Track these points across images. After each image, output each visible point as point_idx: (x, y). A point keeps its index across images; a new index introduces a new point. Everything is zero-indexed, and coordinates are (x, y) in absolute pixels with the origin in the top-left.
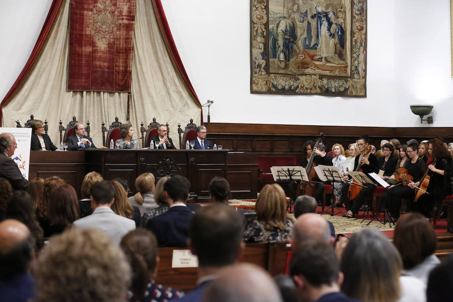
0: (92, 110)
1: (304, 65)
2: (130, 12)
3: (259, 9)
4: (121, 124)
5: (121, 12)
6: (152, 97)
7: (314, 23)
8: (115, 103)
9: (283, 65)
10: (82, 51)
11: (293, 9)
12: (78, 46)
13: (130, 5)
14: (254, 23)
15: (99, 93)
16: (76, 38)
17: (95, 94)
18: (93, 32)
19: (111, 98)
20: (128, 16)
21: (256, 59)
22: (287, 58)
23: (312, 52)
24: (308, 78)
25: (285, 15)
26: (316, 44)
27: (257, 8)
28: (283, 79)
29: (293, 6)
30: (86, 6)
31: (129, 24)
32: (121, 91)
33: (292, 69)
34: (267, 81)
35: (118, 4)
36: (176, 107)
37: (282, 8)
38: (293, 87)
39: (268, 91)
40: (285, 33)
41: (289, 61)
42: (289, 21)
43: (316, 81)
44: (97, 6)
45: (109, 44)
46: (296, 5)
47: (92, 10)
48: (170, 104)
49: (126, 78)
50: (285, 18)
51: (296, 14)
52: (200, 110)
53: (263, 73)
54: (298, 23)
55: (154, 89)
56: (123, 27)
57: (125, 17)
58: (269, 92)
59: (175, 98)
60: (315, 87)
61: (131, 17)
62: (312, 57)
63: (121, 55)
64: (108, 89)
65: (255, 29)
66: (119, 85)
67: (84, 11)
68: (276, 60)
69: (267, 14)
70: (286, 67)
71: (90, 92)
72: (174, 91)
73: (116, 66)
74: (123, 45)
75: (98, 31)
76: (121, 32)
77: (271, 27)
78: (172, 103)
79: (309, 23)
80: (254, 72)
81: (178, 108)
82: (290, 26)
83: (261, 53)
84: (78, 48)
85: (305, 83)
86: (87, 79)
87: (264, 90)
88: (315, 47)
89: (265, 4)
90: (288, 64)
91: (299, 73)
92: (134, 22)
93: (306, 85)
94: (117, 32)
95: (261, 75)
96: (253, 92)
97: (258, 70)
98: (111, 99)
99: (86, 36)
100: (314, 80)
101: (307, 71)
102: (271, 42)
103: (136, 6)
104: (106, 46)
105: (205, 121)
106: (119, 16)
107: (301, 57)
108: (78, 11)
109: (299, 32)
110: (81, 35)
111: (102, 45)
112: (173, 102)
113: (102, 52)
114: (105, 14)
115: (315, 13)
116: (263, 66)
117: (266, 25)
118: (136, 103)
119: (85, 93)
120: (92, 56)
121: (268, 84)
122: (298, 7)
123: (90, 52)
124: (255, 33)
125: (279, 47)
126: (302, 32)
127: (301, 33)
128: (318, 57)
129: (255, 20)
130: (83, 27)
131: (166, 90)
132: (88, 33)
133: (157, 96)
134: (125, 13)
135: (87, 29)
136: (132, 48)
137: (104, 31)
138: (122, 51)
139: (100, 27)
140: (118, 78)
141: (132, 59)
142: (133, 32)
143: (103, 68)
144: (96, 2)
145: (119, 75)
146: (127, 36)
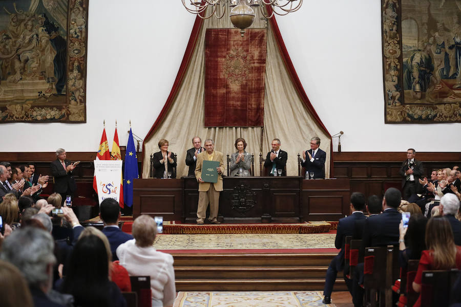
1: (443, 94)
2: (261, 56)
3: (392, 45)
5: (252, 57)
7: (452, 54)
8: (248, 136)
9: (419, 96)
10: (217, 93)
11: (428, 42)
12: (214, 88)
13: (261, 50)
14: (387, 58)
15: (231, 128)
16: (211, 81)
18: (226, 76)
19: (245, 132)
20: (259, 60)
21: (389, 91)
22: (423, 89)
23: (451, 82)
24: (448, 107)
25: (419, 48)
26: (456, 74)
27: (389, 44)
28: (419, 109)
29: (429, 38)
30: (219, 54)
31: (260, 67)
32: (254, 126)
33: (429, 99)
34: (402, 112)
35: (249, 50)
36: (305, 138)
37: (416, 42)
38: (430, 116)
39: (403, 120)
40: (420, 64)
41: (425, 91)
42: (425, 54)
43: (456, 110)
44: (229, 53)
45: (241, 86)
46: (433, 38)
47: (225, 57)
48: (301, 135)
49: (258, 115)
50: (420, 50)
51: (432, 46)
52: (330, 140)
53: (397, 104)
54: (435, 54)
55: (285, 123)
56: (255, 69)
57: (256, 61)
58: (404, 122)
59: (304, 131)
60: (456, 115)
61: (262, 60)
62: (451, 87)
63: (253, 94)
64: (241, 125)
65: (388, 63)
66: (252, 121)
67: (218, 58)
68: (411, 91)
69: (401, 48)
70: (423, 97)
71: (223, 128)
72: (304, 124)
73: (249, 104)
74: (255, 85)
75: (231, 75)
76: (253, 75)
77: (405, 60)
78: (302, 135)
79: (446, 54)
80: (387, 104)
82: (426, 58)
83: (395, 86)
84: (213, 91)
85: (444, 112)
86: (221, 116)
87: (399, 120)
88: (454, 76)
89: (398, 39)
90: (425, 95)
91: (437, 102)
92: (264, 65)
93: (445, 113)
94: (250, 75)
95: (395, 106)
96: (387, 122)
97: (391, 102)
99: (220, 79)
100: (454, 108)
101: (445, 100)
102: (405, 74)
103: (267, 50)
104: (239, 87)
105: (335, 149)
106: (251, 60)
107: (439, 87)
108: (212, 59)
109: (436, 63)
110: (216, 79)
111: (235, 87)
112: (303, 133)
113: (235, 93)
114: (238, 59)
115: (454, 43)
116: (397, 98)
117: (400, 59)
118: (269, 136)
119: (217, 128)
120: (226, 97)
121: (403, 114)
122: (434, 39)
123: (224, 93)
124: (387, 67)
125: (414, 78)
126: (440, 63)
127: (438, 65)
128: (457, 86)
129: (388, 55)
130: (217, 72)
131: (297, 124)
132: (222, 77)
133: (289, 130)
134: (256, 57)
135: (221, 74)
136: (264, 88)
137: (237, 74)
138: (254, 91)
139: (232, 71)
140: (251, 114)
141: (264, 97)
142: (264, 74)
143: (235, 107)
144: (228, 49)
145: (252, 112)
146: (259, 78)
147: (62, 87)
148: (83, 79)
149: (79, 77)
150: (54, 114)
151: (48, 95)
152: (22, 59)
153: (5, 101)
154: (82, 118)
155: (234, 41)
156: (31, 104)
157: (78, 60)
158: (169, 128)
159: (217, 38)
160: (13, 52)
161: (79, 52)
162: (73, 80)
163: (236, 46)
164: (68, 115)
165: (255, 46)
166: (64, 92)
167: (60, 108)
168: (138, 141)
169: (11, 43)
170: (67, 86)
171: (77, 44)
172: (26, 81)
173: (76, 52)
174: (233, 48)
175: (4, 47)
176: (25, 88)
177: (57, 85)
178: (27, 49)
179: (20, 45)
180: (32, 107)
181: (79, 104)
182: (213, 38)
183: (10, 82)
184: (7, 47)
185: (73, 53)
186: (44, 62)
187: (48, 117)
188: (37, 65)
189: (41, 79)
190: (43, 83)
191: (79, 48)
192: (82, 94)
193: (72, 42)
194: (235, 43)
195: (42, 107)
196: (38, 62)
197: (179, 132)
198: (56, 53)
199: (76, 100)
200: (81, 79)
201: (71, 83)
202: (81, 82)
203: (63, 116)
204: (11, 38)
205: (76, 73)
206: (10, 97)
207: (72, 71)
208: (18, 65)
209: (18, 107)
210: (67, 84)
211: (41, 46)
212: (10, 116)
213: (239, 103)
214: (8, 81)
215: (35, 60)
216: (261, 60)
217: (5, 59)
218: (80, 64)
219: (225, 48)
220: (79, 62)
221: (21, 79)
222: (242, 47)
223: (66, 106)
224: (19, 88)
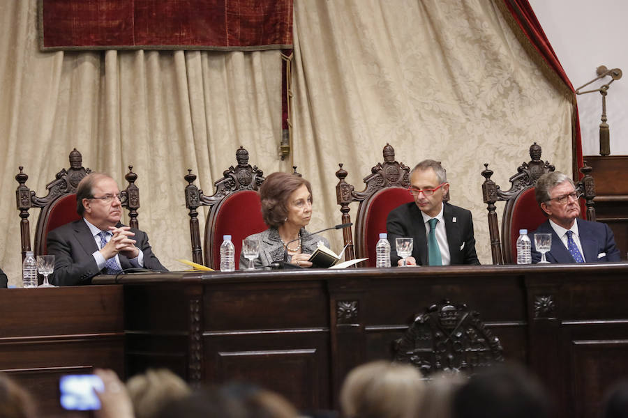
0: (143, 124)
4: (260, 174)
6: (377, 64)
8: (232, 93)
15: (167, 54)
17: (154, 57)
19: (215, 74)
32: (255, 43)
36: (468, 97)
48: (449, 88)
52: (570, 106)
55: (383, 35)
59: (466, 66)
64: (204, 41)
66: (245, 23)
71: (133, 52)
72: (463, 37)
81: (480, 104)
98: (217, 77)
105: (591, 147)
112: (460, 80)
118: (315, 92)
119: (112, 55)
131: (432, 36)
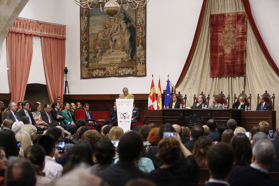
2: (243, 30)
5: (238, 31)
10: (217, 55)
12: (215, 53)
13: (243, 26)
16: (214, 48)
17: (224, 78)
18: (223, 44)
19: (234, 80)
20: (242, 32)
30: (219, 30)
31: (243, 37)
32: (240, 76)
35: (237, 26)
44: (224, 29)
45: (232, 50)
47: (222, 32)
49: (242, 68)
56: (240, 39)
61: (245, 33)
63: (239, 55)
66: (238, 73)
67: (218, 33)
71: (221, 78)
73: (236, 62)
74: (240, 49)
75: (225, 43)
76: (239, 42)
86: (220, 70)
92: (245, 36)
94: (237, 43)
99: (219, 46)
103: (247, 26)
104: (231, 51)
106: (238, 33)
108: (215, 34)
110: (217, 47)
111: (228, 51)
113: (228, 55)
114: (230, 33)
118: (249, 81)
120: (222, 58)
123: (222, 55)
130: (217, 42)
133: (261, 78)
134: (240, 31)
135: (220, 43)
136: (246, 51)
137: (229, 43)
138: (239, 53)
139: (226, 41)
140: (238, 69)
141: (245, 57)
142: (245, 41)
143: (228, 64)
144: (224, 27)
145: (238, 67)
146: (242, 44)
147: (133, 55)
148: (144, 50)
149: (142, 49)
150: (130, 72)
151: (126, 60)
152: (113, 40)
153: (105, 65)
154: (144, 74)
155: (228, 21)
156: (118, 66)
157: (141, 39)
158: (189, 78)
159: (217, 20)
160: (109, 36)
161: (142, 34)
162: (139, 51)
163: (228, 25)
164: (137, 72)
165: (240, 24)
166: (134, 58)
167: (132, 68)
168: (172, 87)
169: (108, 31)
170: (136, 55)
171: (140, 29)
172: (115, 53)
173: (140, 34)
174: (227, 26)
175: (104, 33)
176: (115, 56)
177: (131, 54)
178: (116, 34)
179: (112, 32)
180: (118, 68)
181: (142, 65)
182: (215, 20)
183: (107, 54)
184: (106, 33)
185: (138, 35)
186: (124, 41)
187: (127, 73)
188: (121, 43)
189: (122, 51)
190: (124, 54)
191: (142, 32)
192: (144, 59)
193: (138, 28)
194: (228, 22)
195: (123, 68)
196: (121, 41)
197: (195, 81)
198: (130, 35)
199: (140, 63)
200: (143, 50)
201: (138, 53)
202: (143, 52)
203: (134, 73)
204: (107, 28)
205: (140, 46)
206: (108, 62)
207: (138, 45)
208: (111, 43)
209: (112, 68)
210: (136, 54)
211: (123, 32)
212: (108, 73)
213: (230, 61)
214: (106, 53)
215: (120, 40)
216: (243, 32)
217: (105, 40)
218: (143, 41)
219: (222, 26)
220: (142, 40)
221: (113, 52)
222: (232, 25)
223: (135, 67)
224: (112, 57)
